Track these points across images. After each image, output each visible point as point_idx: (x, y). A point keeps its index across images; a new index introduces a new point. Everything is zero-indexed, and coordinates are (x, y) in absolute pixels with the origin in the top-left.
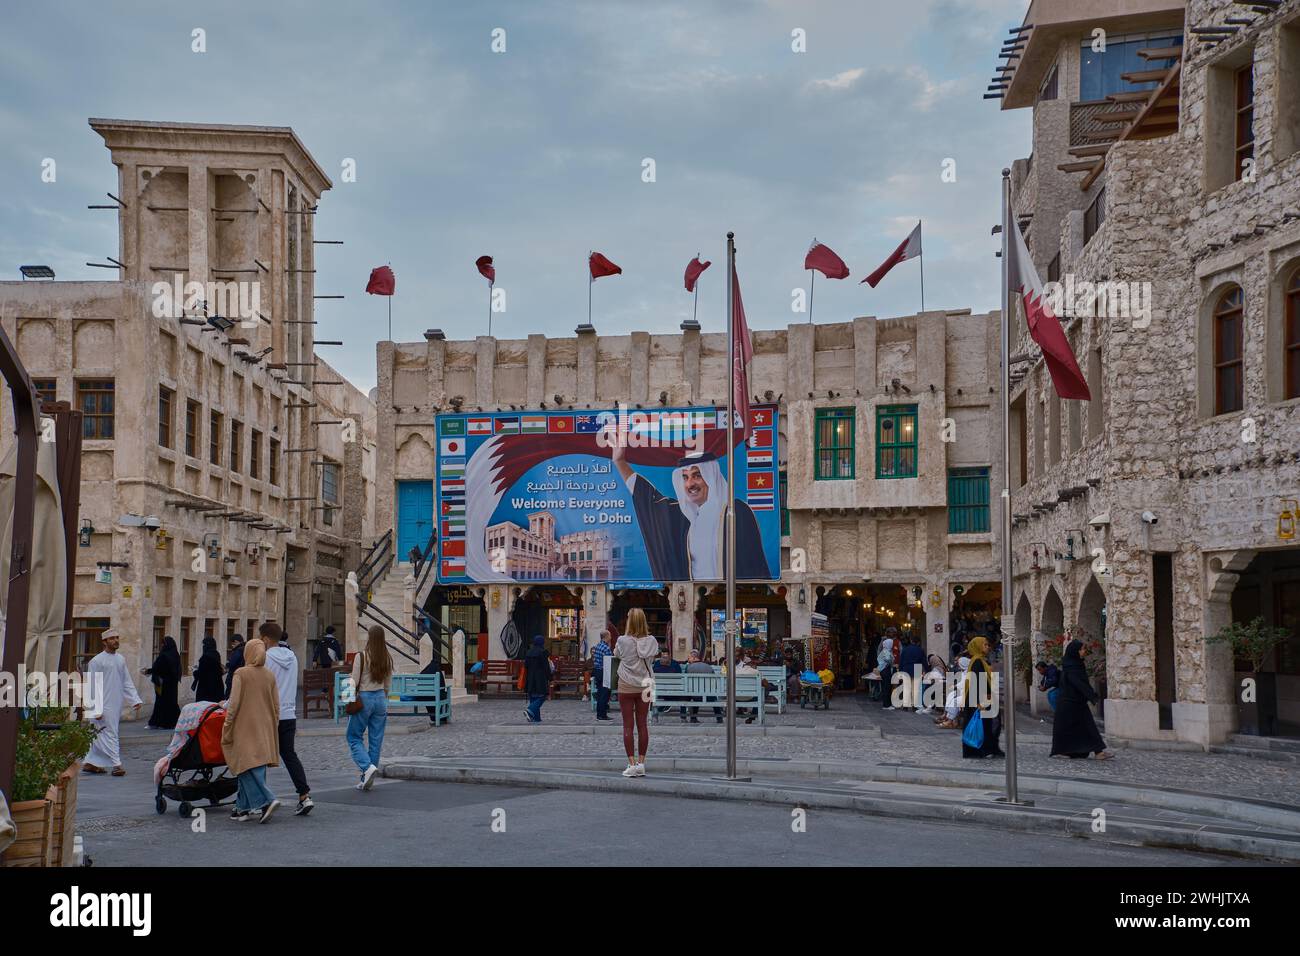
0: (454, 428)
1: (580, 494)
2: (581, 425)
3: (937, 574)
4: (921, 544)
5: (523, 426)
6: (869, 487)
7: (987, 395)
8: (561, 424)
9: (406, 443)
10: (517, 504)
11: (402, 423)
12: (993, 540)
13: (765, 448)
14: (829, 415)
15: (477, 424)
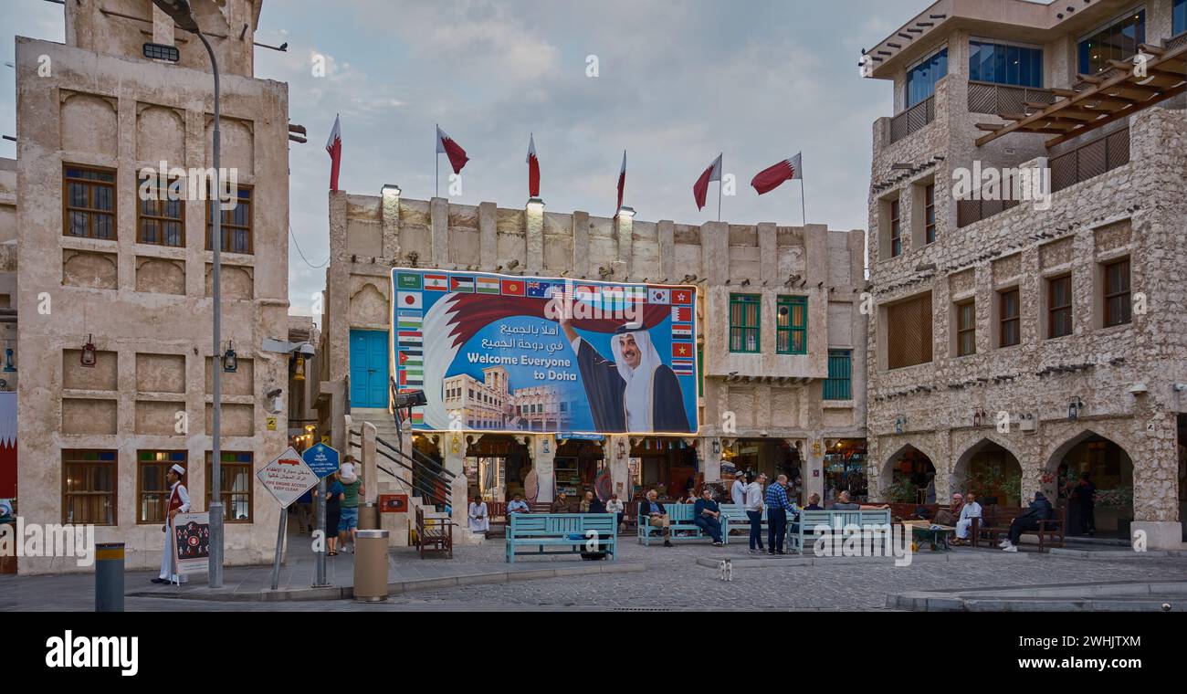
0: (410, 282)
1: (530, 353)
2: (531, 290)
3: (816, 431)
4: (804, 407)
5: (477, 286)
6: (772, 360)
7: (851, 294)
8: (513, 288)
9: (359, 292)
10: (472, 358)
11: (357, 272)
12: (855, 406)
13: (685, 323)
14: (739, 300)
15: (434, 280)
